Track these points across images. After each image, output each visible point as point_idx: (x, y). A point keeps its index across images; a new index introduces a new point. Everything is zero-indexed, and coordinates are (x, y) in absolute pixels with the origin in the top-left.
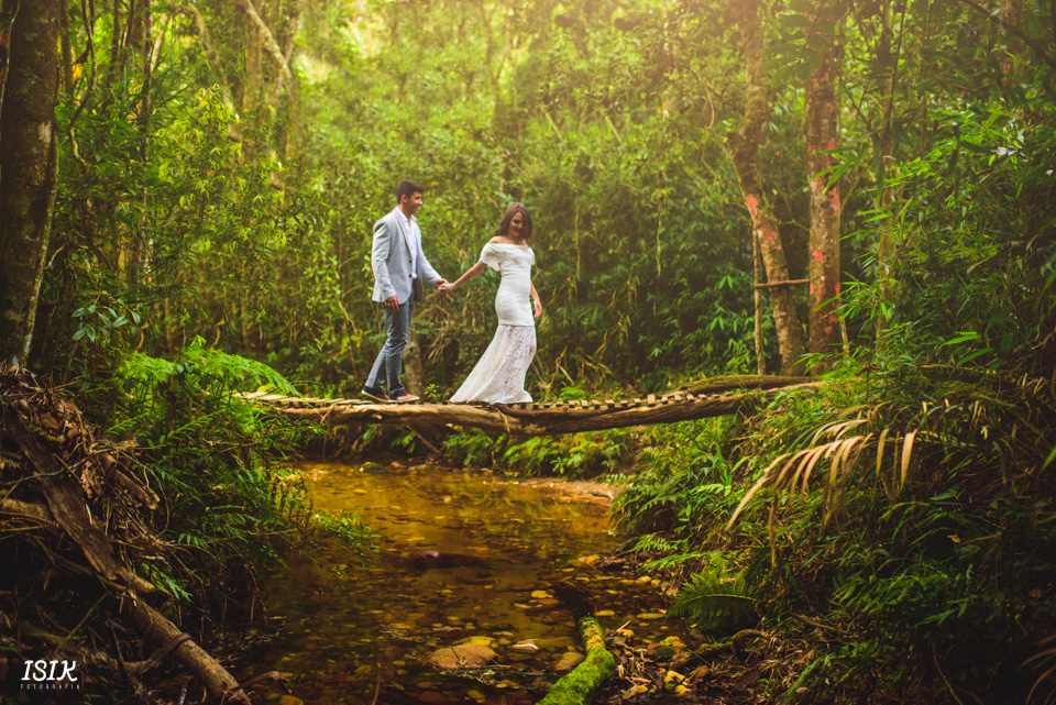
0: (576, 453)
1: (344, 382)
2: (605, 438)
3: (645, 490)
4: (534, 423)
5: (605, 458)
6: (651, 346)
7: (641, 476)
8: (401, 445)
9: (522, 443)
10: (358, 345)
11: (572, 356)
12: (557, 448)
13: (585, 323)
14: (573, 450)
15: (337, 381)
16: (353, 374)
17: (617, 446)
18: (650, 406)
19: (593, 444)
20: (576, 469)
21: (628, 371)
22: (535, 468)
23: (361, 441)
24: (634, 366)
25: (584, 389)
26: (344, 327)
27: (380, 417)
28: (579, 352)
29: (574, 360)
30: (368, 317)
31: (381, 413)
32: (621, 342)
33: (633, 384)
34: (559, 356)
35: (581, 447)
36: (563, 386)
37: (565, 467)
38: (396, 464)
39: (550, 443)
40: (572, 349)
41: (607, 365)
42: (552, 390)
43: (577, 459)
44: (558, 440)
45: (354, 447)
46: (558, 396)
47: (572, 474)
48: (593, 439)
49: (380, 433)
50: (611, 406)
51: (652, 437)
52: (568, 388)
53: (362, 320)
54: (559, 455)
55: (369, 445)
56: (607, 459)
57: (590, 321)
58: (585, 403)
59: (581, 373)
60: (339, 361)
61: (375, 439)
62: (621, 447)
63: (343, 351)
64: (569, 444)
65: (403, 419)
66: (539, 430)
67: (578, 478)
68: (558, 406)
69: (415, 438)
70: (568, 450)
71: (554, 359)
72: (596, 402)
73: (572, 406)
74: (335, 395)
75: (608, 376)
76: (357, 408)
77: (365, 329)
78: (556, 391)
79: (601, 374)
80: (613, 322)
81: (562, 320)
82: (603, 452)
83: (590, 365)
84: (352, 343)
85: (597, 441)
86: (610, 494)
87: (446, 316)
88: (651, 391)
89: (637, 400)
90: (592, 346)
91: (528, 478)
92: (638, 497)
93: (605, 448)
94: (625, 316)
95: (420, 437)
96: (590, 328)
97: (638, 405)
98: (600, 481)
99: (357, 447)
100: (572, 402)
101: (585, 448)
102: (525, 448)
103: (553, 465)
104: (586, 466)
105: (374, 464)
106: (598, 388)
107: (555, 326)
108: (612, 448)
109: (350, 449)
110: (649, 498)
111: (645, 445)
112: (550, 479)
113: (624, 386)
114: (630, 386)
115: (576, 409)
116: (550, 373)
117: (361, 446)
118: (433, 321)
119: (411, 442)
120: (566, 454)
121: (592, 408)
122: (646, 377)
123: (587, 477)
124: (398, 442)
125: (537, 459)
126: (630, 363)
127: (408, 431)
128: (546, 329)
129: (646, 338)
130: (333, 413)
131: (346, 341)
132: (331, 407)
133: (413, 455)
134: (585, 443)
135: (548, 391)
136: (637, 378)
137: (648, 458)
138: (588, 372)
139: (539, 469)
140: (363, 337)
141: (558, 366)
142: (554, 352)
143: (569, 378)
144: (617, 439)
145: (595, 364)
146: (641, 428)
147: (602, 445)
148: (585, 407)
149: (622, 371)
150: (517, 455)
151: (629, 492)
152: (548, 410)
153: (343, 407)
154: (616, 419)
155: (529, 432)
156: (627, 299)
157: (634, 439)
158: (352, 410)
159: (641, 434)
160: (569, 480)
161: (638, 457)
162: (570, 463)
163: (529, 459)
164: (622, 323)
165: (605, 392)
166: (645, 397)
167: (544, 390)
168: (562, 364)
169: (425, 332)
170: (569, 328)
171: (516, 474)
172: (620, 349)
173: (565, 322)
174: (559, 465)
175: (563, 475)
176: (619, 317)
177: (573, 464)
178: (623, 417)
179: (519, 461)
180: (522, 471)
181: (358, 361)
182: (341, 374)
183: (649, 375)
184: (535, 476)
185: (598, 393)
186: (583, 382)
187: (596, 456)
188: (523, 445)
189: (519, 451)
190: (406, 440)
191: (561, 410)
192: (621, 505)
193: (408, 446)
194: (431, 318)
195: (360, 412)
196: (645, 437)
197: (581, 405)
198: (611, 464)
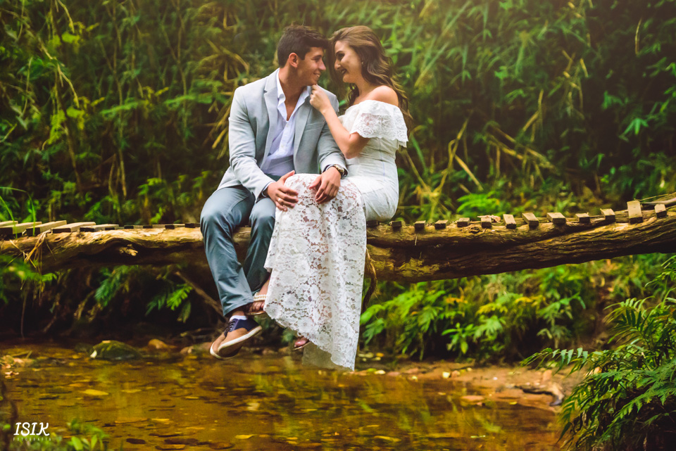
0: (489, 315)
1: (56, 194)
2: (543, 287)
3: (624, 379)
4: (416, 258)
5: (544, 323)
6: (626, 113)
7: (617, 352)
8: (166, 308)
9: (390, 299)
10: (81, 126)
11: (478, 136)
12: (455, 306)
13: (501, 75)
14: (484, 309)
15: (42, 194)
16: (74, 180)
17: (566, 301)
18: (633, 221)
19: (521, 298)
20: (489, 344)
21: (584, 163)
22: (414, 343)
23: (92, 302)
24: (596, 153)
25: (501, 198)
26: (54, 93)
27: (133, 252)
28: (490, 130)
29: (481, 145)
30: (98, 73)
31: (135, 244)
32: (569, 109)
33: (592, 186)
34: (454, 137)
35: (498, 305)
36: (462, 193)
37: (469, 340)
38: (157, 343)
39: (440, 298)
40: (475, 126)
41: (543, 152)
42: (442, 200)
43: (493, 325)
44: (455, 292)
45: (79, 313)
46: (454, 213)
47: (482, 354)
48: (519, 290)
49: (127, 287)
50: (559, 223)
51: (631, 283)
52: (471, 196)
53: (86, 79)
54: (458, 319)
55: (106, 309)
56: (548, 326)
57: (510, 71)
58: (510, 219)
59: (495, 168)
60: (46, 157)
61: (118, 298)
62: (573, 303)
63: (54, 136)
64: (477, 298)
65: (177, 255)
66: (426, 269)
67: (495, 361)
68: (461, 225)
69: (192, 295)
70: (475, 309)
71: (445, 144)
72: (530, 216)
73: (486, 225)
74: (42, 216)
75: (545, 172)
76: (91, 237)
77: (92, 95)
78: (448, 202)
79: (533, 170)
80: (555, 72)
81: (459, 70)
82: (540, 313)
83: (512, 153)
84: (69, 122)
85: (528, 293)
86: (555, 389)
87: (242, 69)
88: (628, 196)
89: (608, 212)
90: (514, 118)
91: (401, 361)
92: (610, 393)
93: (543, 306)
94: (576, 61)
95: (200, 292)
96: (512, 85)
97: (610, 220)
98: (534, 366)
99: (84, 313)
100: (484, 219)
101: (506, 305)
102: (395, 308)
103: (448, 339)
104: (508, 339)
105: (118, 344)
106: (528, 196)
107: (445, 83)
108: (557, 305)
109: (70, 318)
110: (633, 393)
111: (620, 298)
112: (443, 364)
113: (576, 190)
114: (587, 191)
115: (495, 229)
116: (438, 170)
117: (92, 312)
118: (218, 78)
119: (184, 302)
120: (470, 318)
121: (525, 228)
122: (618, 173)
123: (511, 359)
124: (160, 303)
125: (418, 328)
126: (586, 148)
127: (177, 283)
128: (429, 89)
129: (616, 100)
130: (46, 246)
131: (58, 119)
132: (42, 236)
133: (189, 325)
134: (505, 296)
135: (435, 203)
136: (601, 175)
137: (629, 319)
138: (510, 167)
139: (422, 346)
140: (90, 110)
141: (451, 157)
142: (444, 131)
143: (472, 177)
144: (566, 289)
145: (521, 151)
146: (610, 266)
147: (537, 300)
148: (511, 227)
149: (572, 163)
150: (380, 321)
151: (593, 382)
152: (442, 234)
153: (64, 235)
154: (567, 248)
155: (407, 273)
156: (565, 106)
157: (598, 288)
158: (81, 241)
159: (611, 278)
160: (477, 366)
161: (608, 320)
162: (478, 334)
163: (402, 329)
164: (572, 75)
165: (540, 203)
166: (620, 206)
167: (426, 201)
168: (460, 153)
169: (206, 99)
170: (472, 85)
171: (379, 356)
172: (567, 122)
173: (465, 74)
174: (458, 338)
175: (465, 357)
176: (564, 64)
177: (484, 335)
178: (583, 243)
179: (384, 332)
180: (390, 351)
181: (83, 156)
182: (52, 180)
183: (622, 168)
184: (415, 359)
185: (528, 204)
186: (500, 184)
187: (526, 320)
188: (390, 303)
189: (383, 314)
190: (175, 300)
191: (466, 232)
192: (578, 408)
193: (179, 309)
194: (215, 72)
195: (96, 245)
196: (619, 284)
197: (502, 223)
198: (557, 333)
